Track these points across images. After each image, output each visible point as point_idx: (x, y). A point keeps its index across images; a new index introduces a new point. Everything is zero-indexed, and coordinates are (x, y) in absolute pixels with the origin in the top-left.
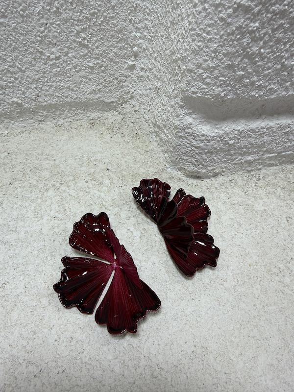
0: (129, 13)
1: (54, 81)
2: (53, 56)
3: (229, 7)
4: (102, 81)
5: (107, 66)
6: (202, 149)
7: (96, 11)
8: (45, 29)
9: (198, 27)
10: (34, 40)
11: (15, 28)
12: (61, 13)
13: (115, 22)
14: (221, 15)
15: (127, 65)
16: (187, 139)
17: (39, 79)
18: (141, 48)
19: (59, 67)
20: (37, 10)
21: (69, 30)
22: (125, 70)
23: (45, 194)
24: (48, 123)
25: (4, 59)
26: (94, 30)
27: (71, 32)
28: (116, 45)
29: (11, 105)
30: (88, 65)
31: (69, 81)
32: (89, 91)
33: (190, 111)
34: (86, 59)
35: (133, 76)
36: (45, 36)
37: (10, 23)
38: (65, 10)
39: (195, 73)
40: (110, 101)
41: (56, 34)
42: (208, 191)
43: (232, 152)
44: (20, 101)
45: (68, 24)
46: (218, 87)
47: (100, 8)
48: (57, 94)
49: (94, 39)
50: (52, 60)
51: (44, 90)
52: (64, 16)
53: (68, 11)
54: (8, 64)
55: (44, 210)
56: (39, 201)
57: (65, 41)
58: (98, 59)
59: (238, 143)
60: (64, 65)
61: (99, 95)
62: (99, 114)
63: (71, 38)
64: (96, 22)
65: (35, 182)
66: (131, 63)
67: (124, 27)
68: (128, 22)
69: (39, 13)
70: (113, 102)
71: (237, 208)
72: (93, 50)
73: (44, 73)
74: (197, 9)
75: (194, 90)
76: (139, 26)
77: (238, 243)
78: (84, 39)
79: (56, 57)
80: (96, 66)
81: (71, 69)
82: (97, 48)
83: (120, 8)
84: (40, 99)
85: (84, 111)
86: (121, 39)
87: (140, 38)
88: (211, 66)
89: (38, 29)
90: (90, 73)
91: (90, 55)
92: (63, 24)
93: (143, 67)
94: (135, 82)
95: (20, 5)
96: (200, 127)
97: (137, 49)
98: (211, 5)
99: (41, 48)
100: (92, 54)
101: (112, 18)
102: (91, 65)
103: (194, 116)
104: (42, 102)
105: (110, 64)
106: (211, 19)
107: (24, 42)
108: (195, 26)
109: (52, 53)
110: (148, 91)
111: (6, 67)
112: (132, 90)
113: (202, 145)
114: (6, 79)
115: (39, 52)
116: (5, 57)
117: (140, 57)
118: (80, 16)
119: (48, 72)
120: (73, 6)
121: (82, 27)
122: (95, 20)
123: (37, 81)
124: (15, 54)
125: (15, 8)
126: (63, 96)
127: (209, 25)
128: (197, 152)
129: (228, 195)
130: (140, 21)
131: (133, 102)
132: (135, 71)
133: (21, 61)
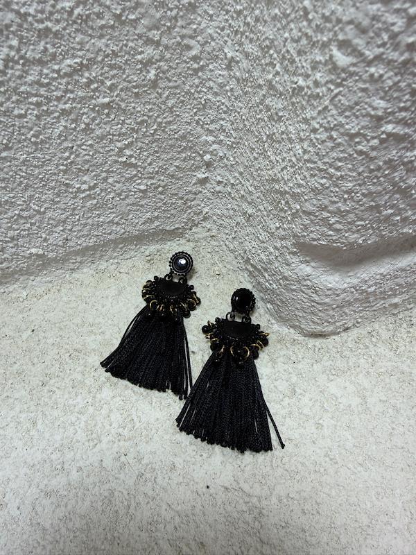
0: (195, 113)
1: (88, 218)
2: (85, 187)
3: (373, 138)
4: (160, 204)
5: (166, 185)
6: (329, 306)
7: (146, 118)
8: (71, 154)
9: (320, 160)
10: (55, 171)
11: (25, 160)
12: (93, 130)
13: (175, 128)
14: (360, 147)
15: (195, 178)
16: (303, 292)
17: (68, 218)
18: (216, 155)
19: (95, 198)
20: (57, 132)
21: (107, 149)
22: (194, 185)
23: (98, 396)
24: (85, 270)
25: (13, 203)
26: (143, 143)
27: (109, 151)
28: (178, 156)
29: (28, 258)
30: (139, 189)
31: (111, 213)
32: (142, 220)
33: (308, 259)
34: (135, 182)
35: (206, 191)
36: (71, 163)
37: (17, 156)
38: (98, 124)
39: (317, 216)
40: (173, 228)
41: (87, 157)
42: (338, 355)
43: (371, 299)
44: (41, 252)
45: (105, 142)
46: (354, 233)
47: (151, 114)
48: (96, 233)
49: (145, 154)
50: (85, 191)
51: (75, 231)
52: (98, 132)
53: (104, 126)
54: (20, 207)
55: (100, 425)
56: (91, 409)
57: (101, 164)
58: (153, 178)
59: (381, 287)
60: (102, 194)
61: (157, 223)
62: (158, 246)
63: (111, 159)
64: (146, 132)
65: (79, 377)
66: (201, 176)
67: (189, 132)
68: (194, 124)
69: (60, 136)
70: (178, 228)
71: (387, 380)
72: (145, 168)
73: (74, 209)
74: (318, 137)
75: (315, 237)
76: (212, 127)
77: (400, 445)
78: (131, 156)
79: (90, 187)
80: (150, 188)
81: (112, 198)
82: (150, 164)
83: (180, 108)
84: (71, 244)
85: (136, 245)
86: (185, 148)
87: (214, 142)
88: (342, 210)
89: (60, 156)
90: (141, 198)
91: (140, 175)
92: (97, 143)
93: (221, 180)
94: (209, 199)
95: (31, 129)
96: (323, 278)
97: (209, 157)
98: (342, 134)
99: (67, 179)
100: (143, 174)
101: (169, 123)
102: (142, 187)
103: (313, 264)
104: (73, 247)
105: (171, 182)
106: (342, 151)
107: (40, 176)
108: (315, 158)
109: (85, 182)
110: (231, 212)
111: (17, 212)
112: (206, 210)
113: (327, 300)
114: (18, 227)
115: (63, 184)
116: (13, 200)
117: (215, 168)
118: (121, 129)
119: (79, 208)
120: (110, 118)
121: (126, 143)
122: (145, 130)
123: (64, 222)
124: (29, 193)
125: (23, 134)
126: (105, 233)
127: (340, 160)
128: (321, 309)
129: (370, 360)
130: (212, 122)
131: (208, 225)
132: (208, 185)
133: (37, 201)
